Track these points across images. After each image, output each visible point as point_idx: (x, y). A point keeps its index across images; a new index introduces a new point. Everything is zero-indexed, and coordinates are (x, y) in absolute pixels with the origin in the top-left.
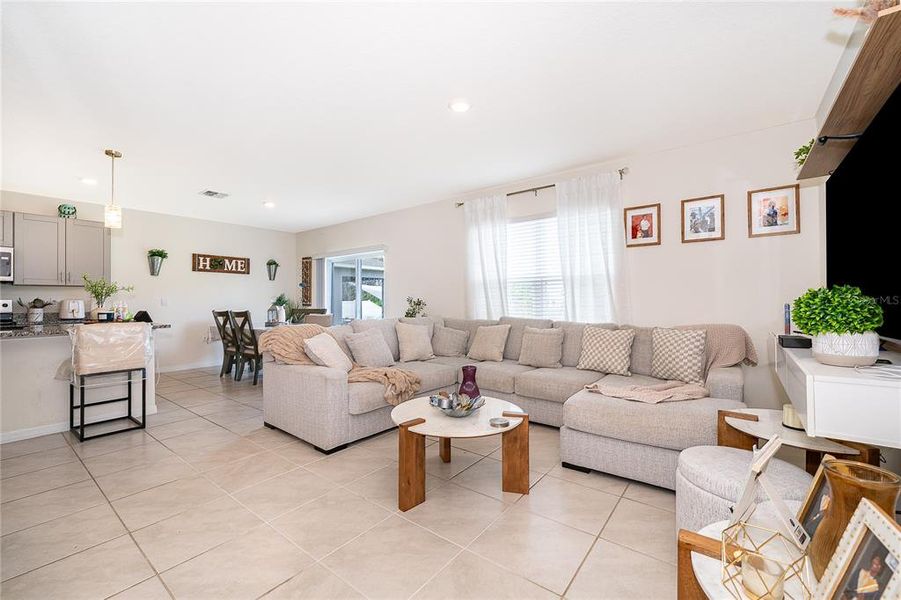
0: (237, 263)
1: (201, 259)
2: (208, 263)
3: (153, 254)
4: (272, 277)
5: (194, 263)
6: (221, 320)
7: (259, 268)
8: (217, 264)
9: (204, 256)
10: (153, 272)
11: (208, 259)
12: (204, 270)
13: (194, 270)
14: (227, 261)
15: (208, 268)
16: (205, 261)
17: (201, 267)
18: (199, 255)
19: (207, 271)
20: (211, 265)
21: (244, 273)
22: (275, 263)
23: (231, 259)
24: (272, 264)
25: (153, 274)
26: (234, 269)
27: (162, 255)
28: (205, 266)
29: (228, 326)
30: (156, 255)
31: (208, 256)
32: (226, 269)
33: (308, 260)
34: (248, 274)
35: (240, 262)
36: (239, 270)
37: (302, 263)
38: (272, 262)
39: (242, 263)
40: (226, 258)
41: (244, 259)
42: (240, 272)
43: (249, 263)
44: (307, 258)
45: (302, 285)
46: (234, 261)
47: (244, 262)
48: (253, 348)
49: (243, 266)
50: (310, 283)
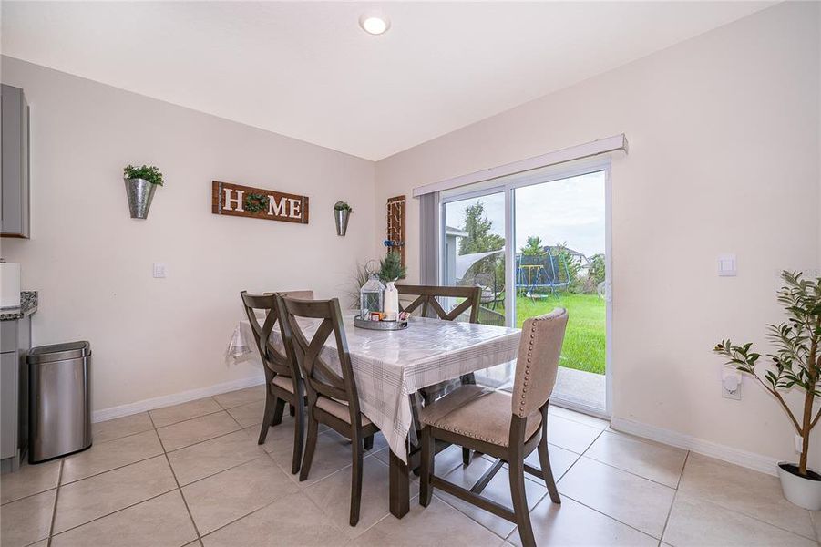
0: (288, 203)
1: (228, 191)
2: (240, 201)
3: (134, 174)
4: (342, 230)
5: (215, 199)
6: (261, 315)
7: (322, 214)
8: (256, 204)
9: (234, 187)
10: (138, 210)
11: (240, 193)
12: (233, 213)
13: (215, 211)
14: (272, 199)
15: (240, 208)
16: (234, 196)
17: (228, 207)
18: (225, 185)
19: (239, 214)
20: (245, 205)
21: (298, 221)
22: (347, 208)
23: (278, 196)
24: (342, 208)
25: (134, 215)
26: (284, 214)
27: (152, 177)
28: (234, 205)
29: (276, 328)
30: (142, 179)
31: (241, 188)
32: (270, 213)
33: (399, 202)
34: (307, 222)
35: (292, 201)
36: (292, 215)
37: (389, 206)
38: (341, 205)
39: (296, 204)
40: (272, 193)
41: (300, 198)
42: (293, 220)
43: (307, 205)
44: (398, 198)
45: (388, 243)
46: (283, 200)
47: (299, 202)
48: (347, 403)
49: (298, 208)
50: (403, 239)
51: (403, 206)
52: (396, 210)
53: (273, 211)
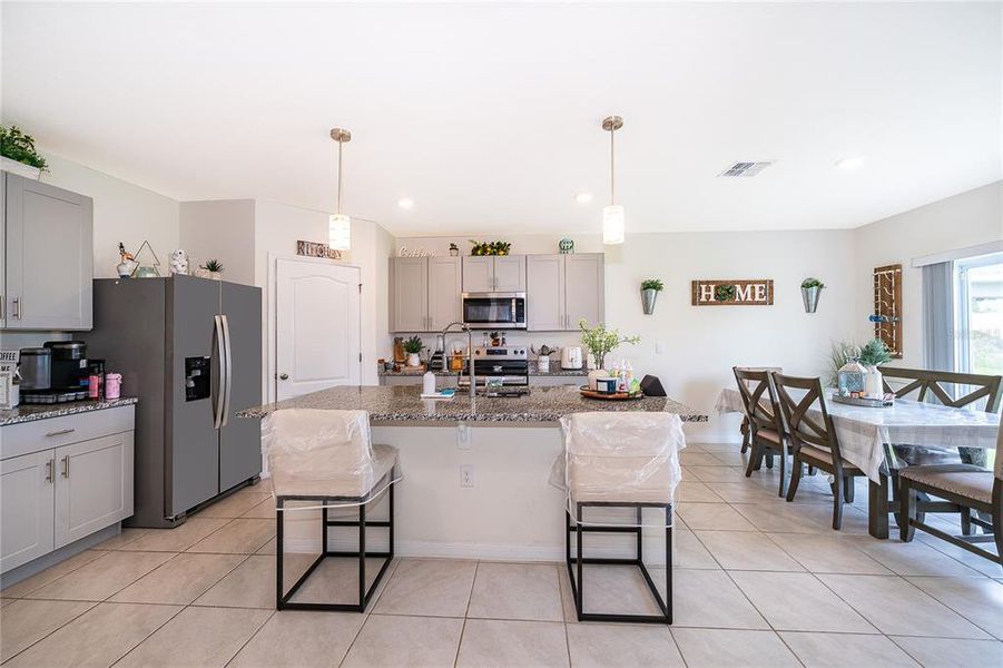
0: (753, 288)
1: (703, 287)
2: (712, 293)
3: (645, 287)
4: (810, 307)
5: (694, 294)
6: (752, 385)
7: (788, 294)
8: (725, 293)
9: (708, 283)
10: (648, 309)
11: (712, 287)
12: (707, 303)
13: (694, 303)
14: (738, 287)
15: (712, 299)
16: (708, 289)
17: (703, 299)
18: (701, 283)
19: (712, 304)
20: (716, 295)
21: (764, 303)
22: (817, 284)
23: (744, 284)
25: (645, 312)
26: (749, 299)
27: (656, 286)
28: (708, 297)
29: (766, 395)
30: (651, 286)
31: (713, 282)
32: (737, 299)
33: (892, 271)
34: (772, 304)
35: (757, 287)
36: (757, 299)
37: (876, 276)
38: (810, 282)
39: (761, 288)
40: (738, 282)
41: (765, 282)
42: (758, 303)
43: (771, 288)
44: (890, 268)
45: (875, 318)
46: (749, 286)
47: (764, 286)
48: (829, 450)
49: (763, 292)
50: (899, 314)
51: (899, 277)
52: (887, 283)
53: (740, 298)
